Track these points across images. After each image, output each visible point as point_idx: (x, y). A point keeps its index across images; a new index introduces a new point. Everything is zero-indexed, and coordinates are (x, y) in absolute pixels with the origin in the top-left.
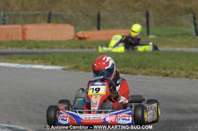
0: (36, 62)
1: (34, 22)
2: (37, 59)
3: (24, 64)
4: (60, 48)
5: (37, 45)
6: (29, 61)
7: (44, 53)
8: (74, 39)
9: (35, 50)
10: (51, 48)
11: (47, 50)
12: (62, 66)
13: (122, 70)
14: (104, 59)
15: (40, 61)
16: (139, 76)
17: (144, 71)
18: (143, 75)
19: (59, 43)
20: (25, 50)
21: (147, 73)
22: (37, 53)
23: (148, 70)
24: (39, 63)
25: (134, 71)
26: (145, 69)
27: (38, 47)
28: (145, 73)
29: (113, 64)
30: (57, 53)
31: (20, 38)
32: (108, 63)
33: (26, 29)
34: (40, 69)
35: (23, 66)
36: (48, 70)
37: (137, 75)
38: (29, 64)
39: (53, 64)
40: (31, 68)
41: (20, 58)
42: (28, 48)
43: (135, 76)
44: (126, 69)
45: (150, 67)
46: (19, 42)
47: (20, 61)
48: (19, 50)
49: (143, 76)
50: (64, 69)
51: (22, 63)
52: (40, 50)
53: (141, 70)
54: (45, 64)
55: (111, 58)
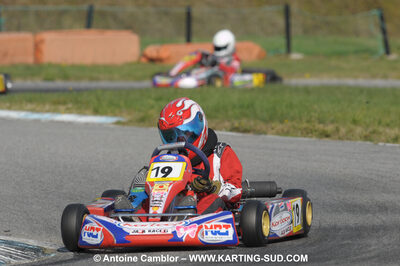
0: (62, 108)
1: (58, 26)
2: (64, 103)
3: (38, 112)
4: (111, 79)
5: (64, 72)
6: (47, 107)
7: (79, 91)
8: (139, 62)
9: (59, 84)
10: (92, 79)
11: (84, 84)
12: (115, 115)
13: (236, 125)
14: (179, 104)
15: (70, 106)
16: (270, 137)
17: (279, 127)
18: (278, 133)
19: (109, 70)
20: (40, 83)
21: (286, 130)
22: (64, 91)
23: (288, 124)
24: (68, 111)
25: (261, 125)
26: (282, 122)
27: (66, 77)
28: (283, 130)
29: (199, 113)
30: (104, 90)
31: (30, 60)
32: (188, 113)
33: (42, 41)
34: (70, 123)
35: (35, 116)
36: (87, 124)
37: (265, 133)
38: (48, 111)
39: (96, 112)
40: (52, 122)
41: (30, 101)
42: (47, 79)
43: (263, 136)
44: (244, 122)
45: (293, 119)
46: (27, 67)
47: (29, 106)
48: (29, 83)
49: (277, 137)
50: (118, 123)
51: (33, 111)
52: (71, 84)
53: (273, 125)
54: (81, 112)
55: (193, 102)
